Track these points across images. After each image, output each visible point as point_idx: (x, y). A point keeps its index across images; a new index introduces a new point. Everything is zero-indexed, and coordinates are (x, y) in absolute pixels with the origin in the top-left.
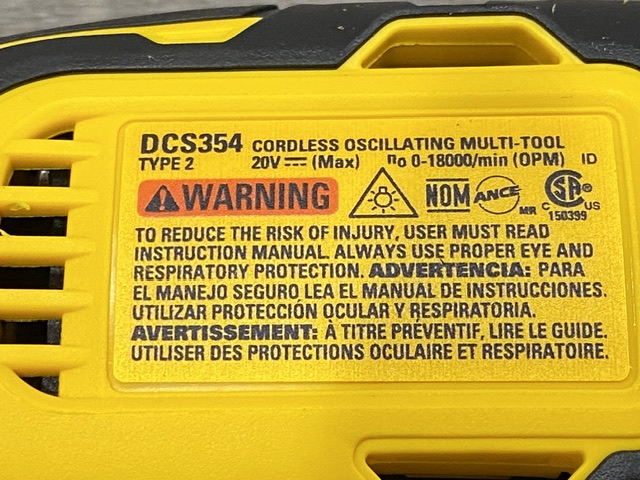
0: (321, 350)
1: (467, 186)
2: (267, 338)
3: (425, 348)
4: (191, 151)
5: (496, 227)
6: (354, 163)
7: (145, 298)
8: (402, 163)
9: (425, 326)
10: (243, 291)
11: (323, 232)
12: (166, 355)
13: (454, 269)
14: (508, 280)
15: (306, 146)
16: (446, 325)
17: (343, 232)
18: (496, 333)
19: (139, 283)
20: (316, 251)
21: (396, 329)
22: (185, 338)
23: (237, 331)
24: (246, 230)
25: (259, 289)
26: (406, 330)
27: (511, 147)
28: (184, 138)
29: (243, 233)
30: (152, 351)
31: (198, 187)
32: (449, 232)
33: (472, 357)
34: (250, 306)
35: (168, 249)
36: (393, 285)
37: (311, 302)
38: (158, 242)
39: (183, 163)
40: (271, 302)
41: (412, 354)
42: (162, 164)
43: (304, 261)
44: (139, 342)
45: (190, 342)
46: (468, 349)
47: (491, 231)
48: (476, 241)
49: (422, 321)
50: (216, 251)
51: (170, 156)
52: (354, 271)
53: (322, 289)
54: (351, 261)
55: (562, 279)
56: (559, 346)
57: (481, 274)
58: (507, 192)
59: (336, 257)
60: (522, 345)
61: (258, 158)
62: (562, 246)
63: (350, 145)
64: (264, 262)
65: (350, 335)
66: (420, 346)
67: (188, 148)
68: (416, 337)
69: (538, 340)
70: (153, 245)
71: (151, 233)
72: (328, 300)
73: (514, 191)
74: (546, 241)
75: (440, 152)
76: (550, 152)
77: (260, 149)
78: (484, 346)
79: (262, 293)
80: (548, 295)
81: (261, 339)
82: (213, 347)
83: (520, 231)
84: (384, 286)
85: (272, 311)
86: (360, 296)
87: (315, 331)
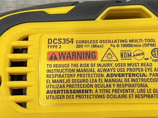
0: (94, 96)
2: (80, 93)
3: (121, 96)
4: (60, 43)
5: (138, 64)
6: (102, 46)
7: (49, 83)
8: (114, 46)
9: (120, 90)
10: (74, 81)
11: (94, 65)
12: (55, 97)
13: (128, 75)
14: (142, 78)
15: (90, 42)
16: (126, 90)
17: (99, 65)
18: (139, 91)
20: (92, 69)
21: (113, 90)
22: (60, 93)
23: (73, 91)
24: (75, 65)
25: (78, 80)
26: (116, 91)
27: (142, 42)
28: (59, 40)
29: (74, 65)
30: (51, 96)
31: (62, 53)
32: (127, 65)
33: (133, 98)
34: (76, 85)
35: (55, 70)
36: (112, 79)
37: (92, 83)
38: (52, 68)
39: (58, 47)
40: (81, 83)
41: (117, 97)
42: (53, 47)
43: (89, 73)
44: (48, 94)
45: (61, 94)
46: (131, 96)
48: (133, 67)
49: (120, 88)
50: (67, 70)
51: (55, 45)
52: (102, 75)
53: (94, 80)
54: (101, 73)
55: (156, 77)
56: (155, 95)
57: (135, 76)
59: (98, 72)
60: (145, 95)
61: (77, 45)
62: (155, 68)
63: (101, 41)
65: (101, 92)
66: (119, 95)
68: (118, 93)
69: (149, 93)
71: (50, 65)
72: (96, 83)
74: (151, 67)
75: (124, 43)
76: (152, 43)
77: (78, 43)
78: (136, 95)
79: (79, 81)
80: (152, 81)
81: (79, 93)
82: (67, 95)
83: (145, 65)
84: (110, 79)
85: (82, 86)
86: (104, 82)
87: (92, 91)
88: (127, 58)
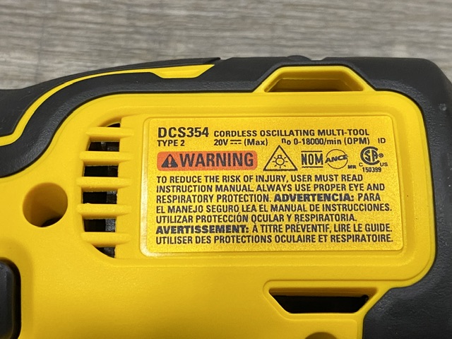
0: (251, 238)
1: (322, 155)
2: (224, 232)
3: (302, 237)
4: (183, 136)
5: (336, 176)
6: (265, 143)
7: (162, 212)
8: (289, 143)
9: (302, 225)
10: (211, 208)
11: (251, 179)
12: (173, 241)
13: (316, 197)
14: (343, 202)
15: (241, 134)
16: (313, 225)
17: (261, 178)
18: (337, 229)
19: (159, 204)
20: (247, 186)
21: (287, 227)
22: (183, 233)
23: (208, 229)
24: (212, 177)
25: (219, 207)
26: (292, 228)
27: (343, 134)
28: (179, 130)
29: (210, 179)
30: (166, 240)
31: (187, 155)
32: (313, 178)
33: (325, 241)
34: (215, 216)
35: (173, 187)
36: (286, 206)
37: (245, 214)
38: (168, 183)
39: (179, 143)
40: (226, 214)
41: (296, 239)
42: (169, 143)
43: (241, 193)
44: (160, 235)
45: (185, 234)
46: (323, 237)
47: (334, 177)
48: (326, 183)
49: (300, 223)
50: (197, 188)
51: (173, 139)
52: (266, 198)
53: (251, 207)
54: (264, 193)
55: (370, 202)
56: (369, 236)
57: (329, 200)
58: (341, 158)
59: (257, 191)
60: (350, 235)
61: (217, 140)
62: (369, 185)
63: (263, 133)
64: (222, 193)
65: (265, 230)
66: (300, 236)
67: (182, 135)
68: (298, 231)
69: (357, 233)
70: (166, 185)
71: (164, 179)
72: (254, 212)
73: (345, 157)
74: (361, 182)
75: (307, 137)
76: (363, 137)
77: (218, 136)
78: (332, 236)
79: (221, 209)
80: (363, 210)
81: (220, 232)
83: (348, 178)
84: (281, 206)
85: (226, 219)
86: (269, 210)
87: (247, 228)
88: (314, 165)
